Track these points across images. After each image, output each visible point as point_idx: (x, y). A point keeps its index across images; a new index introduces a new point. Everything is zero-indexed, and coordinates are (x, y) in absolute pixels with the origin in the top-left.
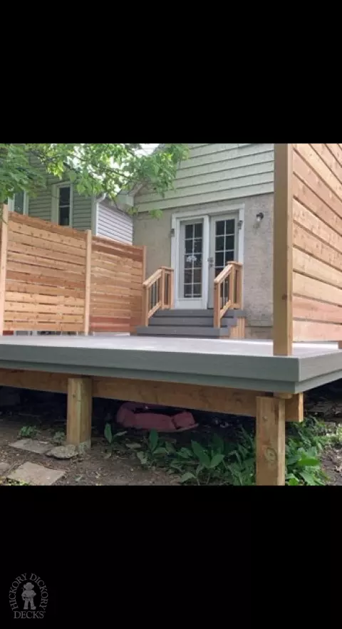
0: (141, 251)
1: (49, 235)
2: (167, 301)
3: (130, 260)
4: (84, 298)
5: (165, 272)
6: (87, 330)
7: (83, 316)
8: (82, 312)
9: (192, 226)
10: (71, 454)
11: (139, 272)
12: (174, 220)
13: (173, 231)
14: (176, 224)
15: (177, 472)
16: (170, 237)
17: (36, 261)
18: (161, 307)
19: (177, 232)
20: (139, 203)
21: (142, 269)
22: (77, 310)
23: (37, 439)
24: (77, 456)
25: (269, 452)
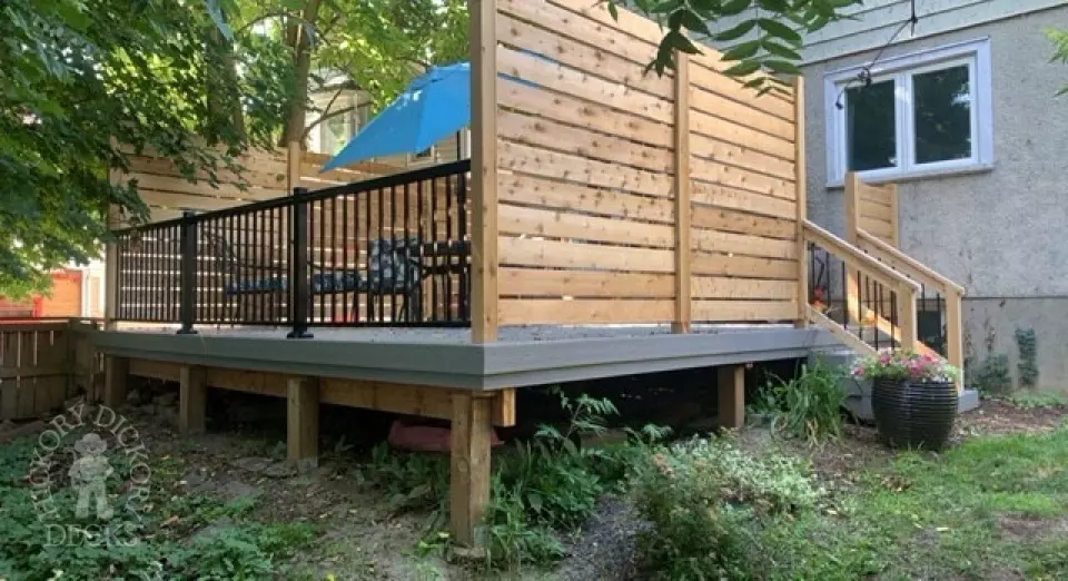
24: (295, 475)
25: (462, 462)
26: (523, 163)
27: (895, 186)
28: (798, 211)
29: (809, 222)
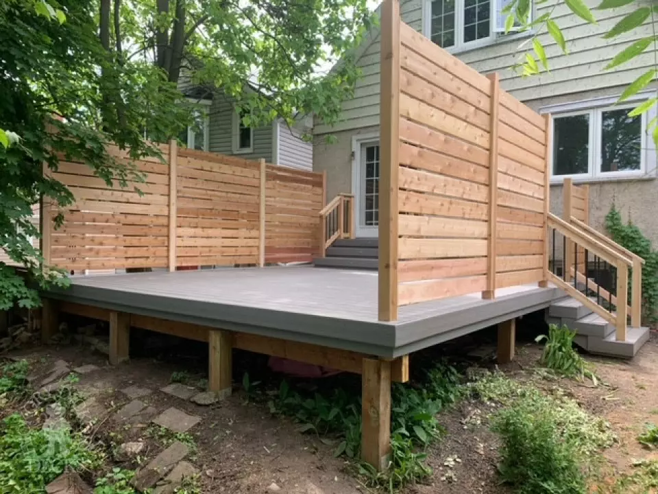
0: (321, 176)
1: (220, 167)
2: (346, 230)
3: (310, 187)
4: (258, 229)
5: (343, 199)
6: (262, 262)
7: (258, 247)
8: (257, 244)
9: (373, 148)
10: (211, 401)
11: (319, 198)
12: (354, 142)
13: (353, 154)
14: (356, 147)
15: (302, 422)
16: (351, 160)
17: (207, 194)
18: (340, 236)
19: (358, 155)
20: (318, 124)
21: (322, 194)
22: (251, 242)
23: (186, 384)
24: (217, 402)
25: (372, 410)
26: (411, 182)
27: (588, 186)
28: (545, 207)
29: (550, 213)
